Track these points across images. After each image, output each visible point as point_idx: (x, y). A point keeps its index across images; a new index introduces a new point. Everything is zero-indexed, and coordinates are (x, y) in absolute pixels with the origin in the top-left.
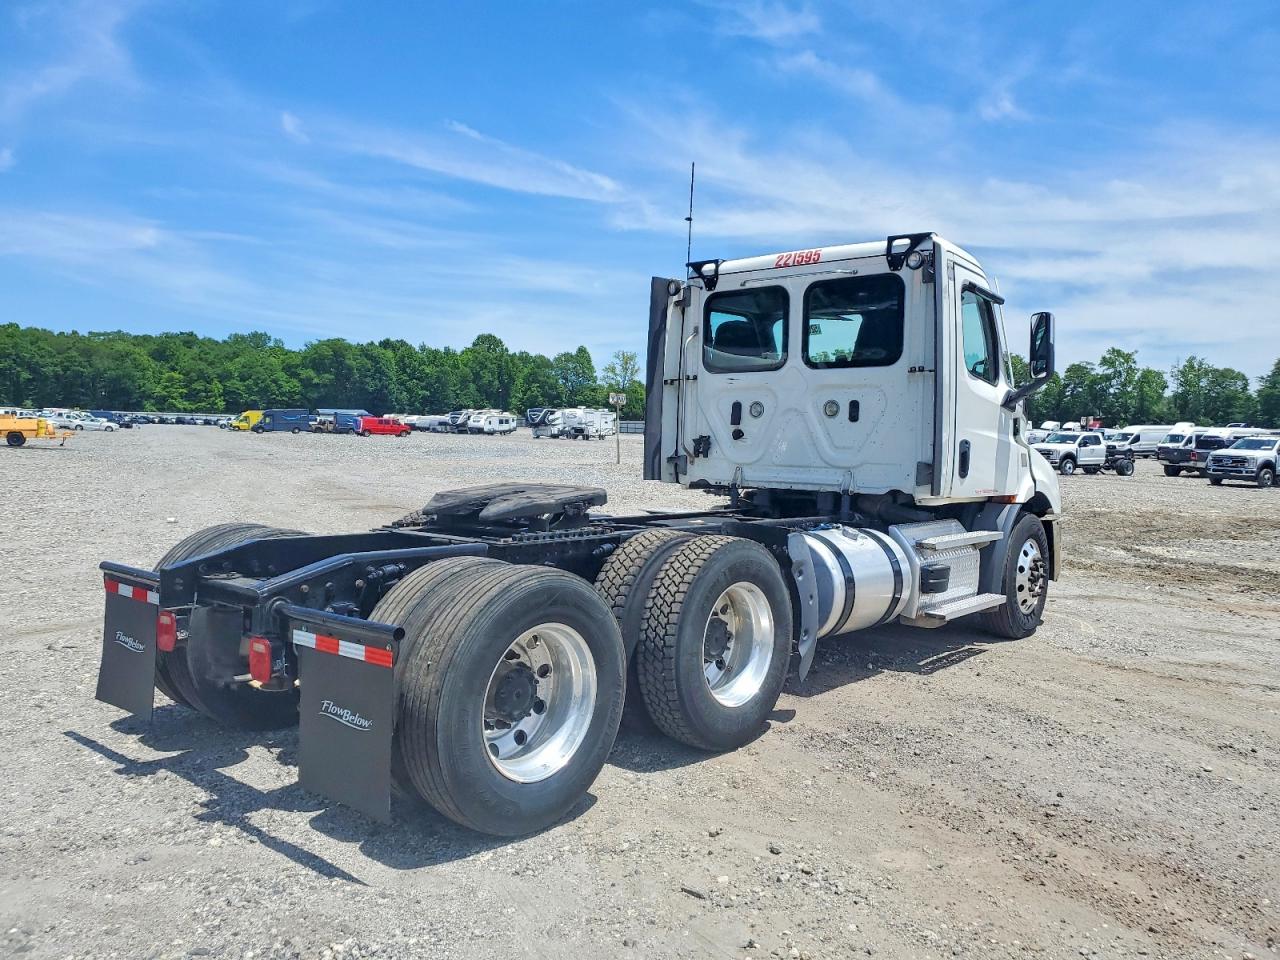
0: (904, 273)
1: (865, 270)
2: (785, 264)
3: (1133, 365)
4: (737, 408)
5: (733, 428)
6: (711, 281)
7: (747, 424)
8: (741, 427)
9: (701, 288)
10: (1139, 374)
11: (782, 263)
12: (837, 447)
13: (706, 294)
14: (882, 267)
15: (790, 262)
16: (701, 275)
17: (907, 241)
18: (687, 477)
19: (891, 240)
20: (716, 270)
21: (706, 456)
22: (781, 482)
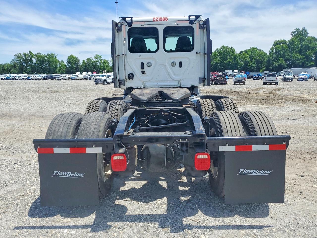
0: (194, 26)
1: (182, 24)
2: (156, 20)
3: (101, 58)
4: (142, 64)
5: (141, 70)
6: (130, 24)
7: (146, 69)
8: (144, 70)
9: (126, 26)
10: (103, 61)
11: (155, 20)
12: (175, 74)
13: (128, 28)
14: (188, 24)
15: (158, 20)
16: (126, 21)
17: (194, 17)
18: (125, 86)
19: (190, 16)
20: (132, 20)
21: (133, 79)
22: (158, 86)
